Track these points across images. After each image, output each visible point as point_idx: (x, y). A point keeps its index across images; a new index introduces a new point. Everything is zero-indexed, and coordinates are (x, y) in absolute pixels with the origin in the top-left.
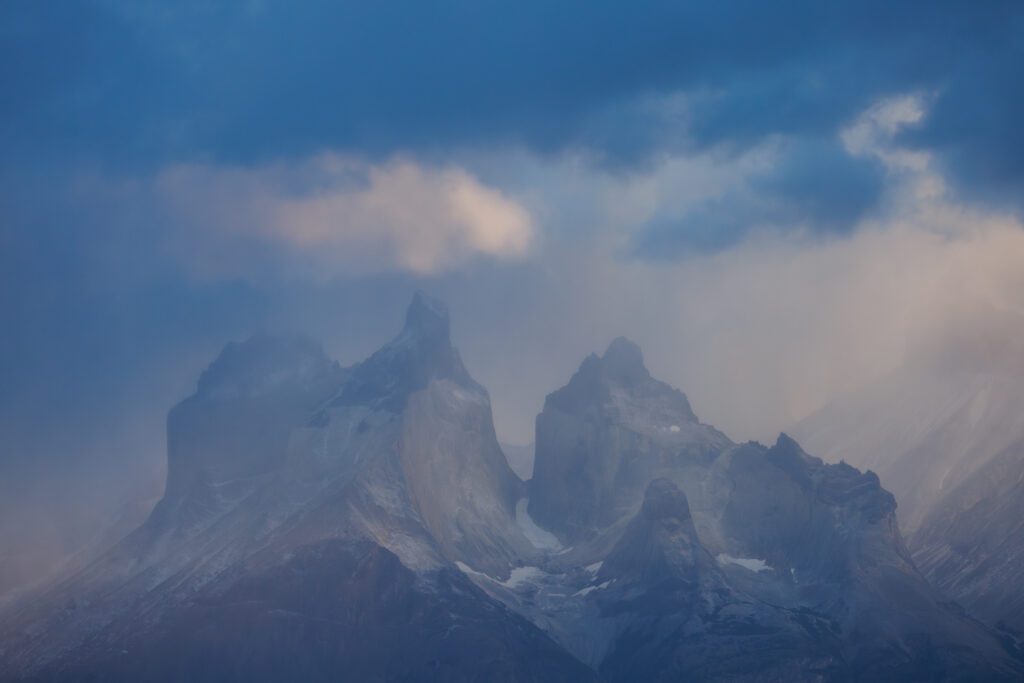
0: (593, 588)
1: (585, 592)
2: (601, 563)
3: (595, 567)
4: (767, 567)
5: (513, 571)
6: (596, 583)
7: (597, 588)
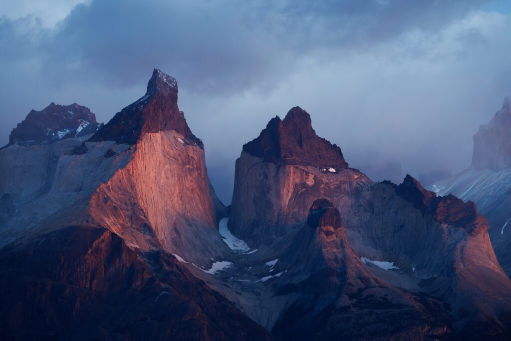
0: (270, 277)
1: (265, 279)
2: (277, 260)
3: (273, 263)
4: (395, 267)
5: (214, 264)
6: (273, 274)
7: (273, 277)
